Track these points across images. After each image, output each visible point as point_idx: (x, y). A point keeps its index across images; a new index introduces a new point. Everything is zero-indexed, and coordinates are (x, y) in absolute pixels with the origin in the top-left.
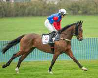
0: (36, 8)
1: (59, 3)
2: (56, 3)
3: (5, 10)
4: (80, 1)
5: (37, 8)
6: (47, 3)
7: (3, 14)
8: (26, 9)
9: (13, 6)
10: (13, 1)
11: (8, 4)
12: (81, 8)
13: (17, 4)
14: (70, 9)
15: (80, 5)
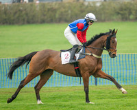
0: (70, 12)
1: (102, 5)
2: (98, 5)
3: (27, 14)
4: (132, 2)
5: (72, 11)
6: (86, 4)
7: (24, 20)
8: (56, 12)
9: (38, 9)
10: (38, 2)
11: (32, 5)
12: (133, 12)
13: (43, 5)
14: (118, 13)
15: (131, 7)
